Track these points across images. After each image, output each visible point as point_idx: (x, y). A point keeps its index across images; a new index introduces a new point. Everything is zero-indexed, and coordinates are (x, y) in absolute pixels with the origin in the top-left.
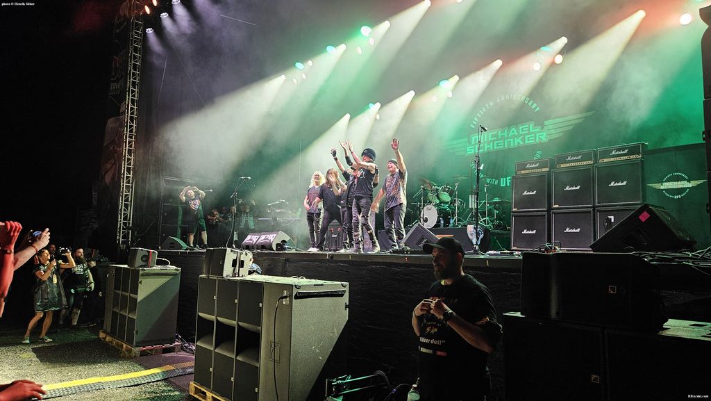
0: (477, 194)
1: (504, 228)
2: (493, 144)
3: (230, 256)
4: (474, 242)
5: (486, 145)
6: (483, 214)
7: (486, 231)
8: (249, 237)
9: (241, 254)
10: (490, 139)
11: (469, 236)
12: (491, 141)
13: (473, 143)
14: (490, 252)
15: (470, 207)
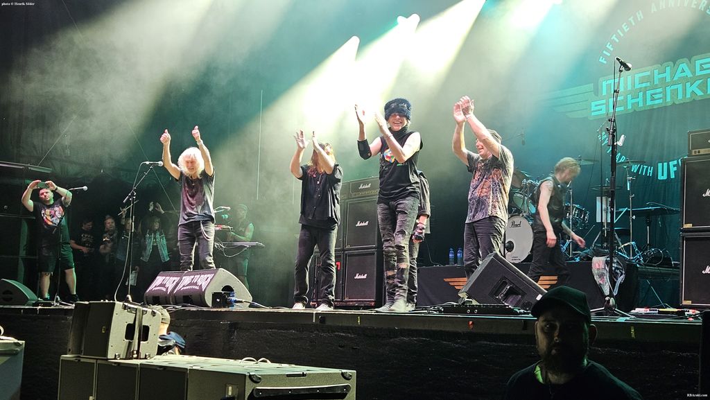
0: (611, 195)
1: (667, 262)
2: (645, 94)
3: (121, 317)
4: (606, 291)
5: (629, 97)
6: (624, 235)
7: (630, 268)
8: (159, 280)
9: (144, 312)
10: (637, 86)
11: (596, 278)
12: (640, 89)
13: (604, 93)
14: (638, 310)
15: (598, 220)
